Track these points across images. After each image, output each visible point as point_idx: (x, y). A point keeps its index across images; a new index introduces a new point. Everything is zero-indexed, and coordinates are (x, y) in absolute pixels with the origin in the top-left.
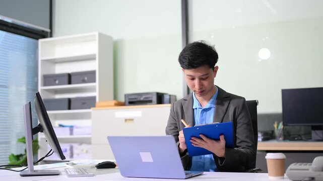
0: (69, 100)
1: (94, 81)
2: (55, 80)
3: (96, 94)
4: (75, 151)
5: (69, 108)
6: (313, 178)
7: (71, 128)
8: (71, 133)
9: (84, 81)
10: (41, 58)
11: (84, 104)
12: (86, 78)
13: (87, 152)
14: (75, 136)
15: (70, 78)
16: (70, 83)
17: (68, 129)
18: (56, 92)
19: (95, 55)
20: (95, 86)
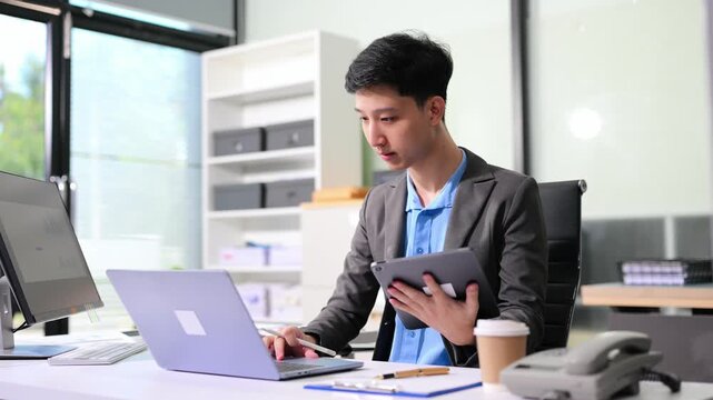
0: (263, 188)
1: (310, 142)
2: (235, 144)
3: (314, 173)
4: (275, 302)
5: (263, 205)
6: (567, 395)
7: (267, 250)
8: (267, 261)
9: (291, 144)
10: (207, 95)
11: (291, 195)
12: (296, 137)
13: (298, 304)
14: (275, 267)
15: (263, 138)
16: (264, 148)
17: (259, 253)
18: (246, 168)
19: (311, 84)
20: (313, 155)
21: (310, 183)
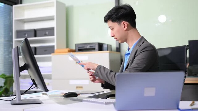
0: (35, 48)
1: (53, 35)
2: (25, 34)
3: (54, 44)
5: (35, 54)
9: (46, 35)
10: (14, 18)
11: (46, 51)
12: (47, 33)
15: (35, 33)
16: (35, 36)
19: (53, 16)
20: (54, 38)
21: (53, 47)
